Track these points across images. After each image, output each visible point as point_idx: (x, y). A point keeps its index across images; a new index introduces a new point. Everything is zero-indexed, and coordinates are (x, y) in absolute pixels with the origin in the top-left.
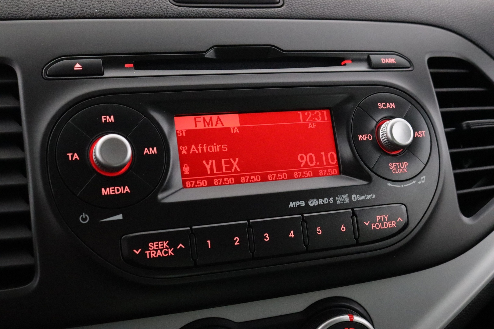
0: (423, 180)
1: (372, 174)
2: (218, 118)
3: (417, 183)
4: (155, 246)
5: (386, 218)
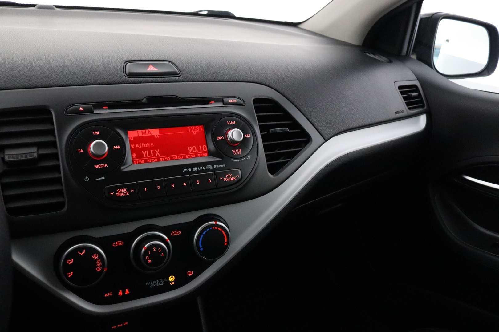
0: (249, 157)
1: (224, 155)
2: (149, 131)
3: (246, 158)
4: (120, 191)
5: (231, 176)
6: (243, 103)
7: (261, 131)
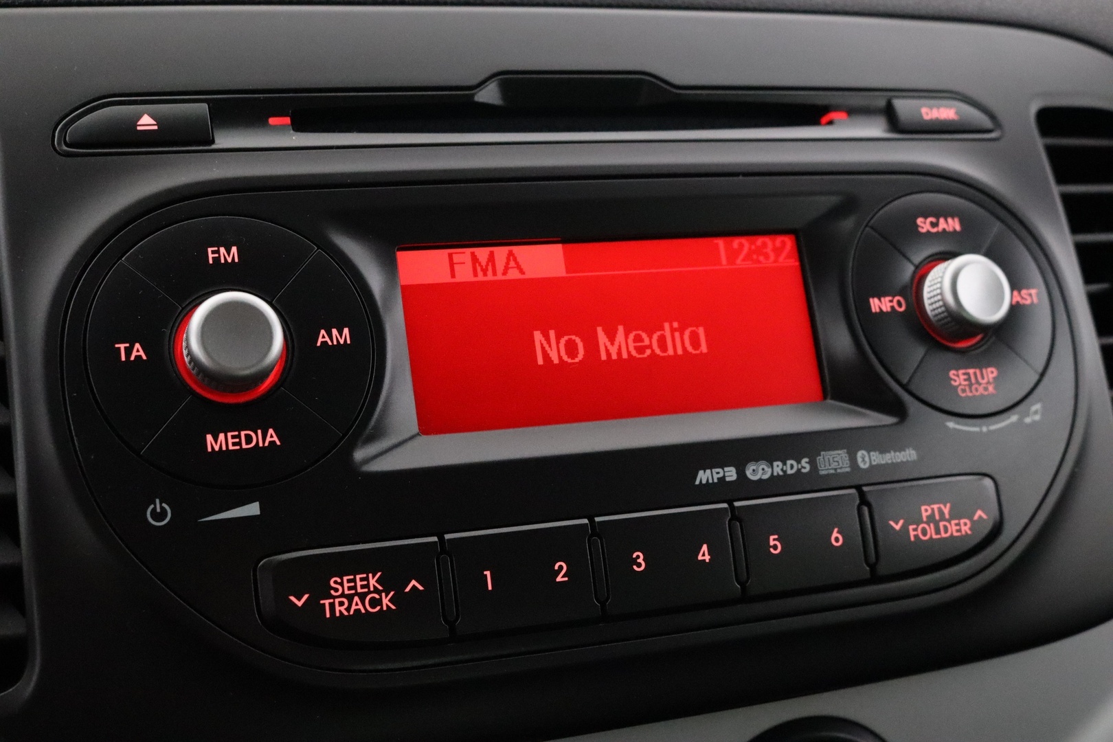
0: (1036, 412)
1: (906, 398)
2: (511, 254)
3: (1020, 420)
4: (346, 585)
5: (946, 511)
6: (985, 122)
7: (1089, 275)
